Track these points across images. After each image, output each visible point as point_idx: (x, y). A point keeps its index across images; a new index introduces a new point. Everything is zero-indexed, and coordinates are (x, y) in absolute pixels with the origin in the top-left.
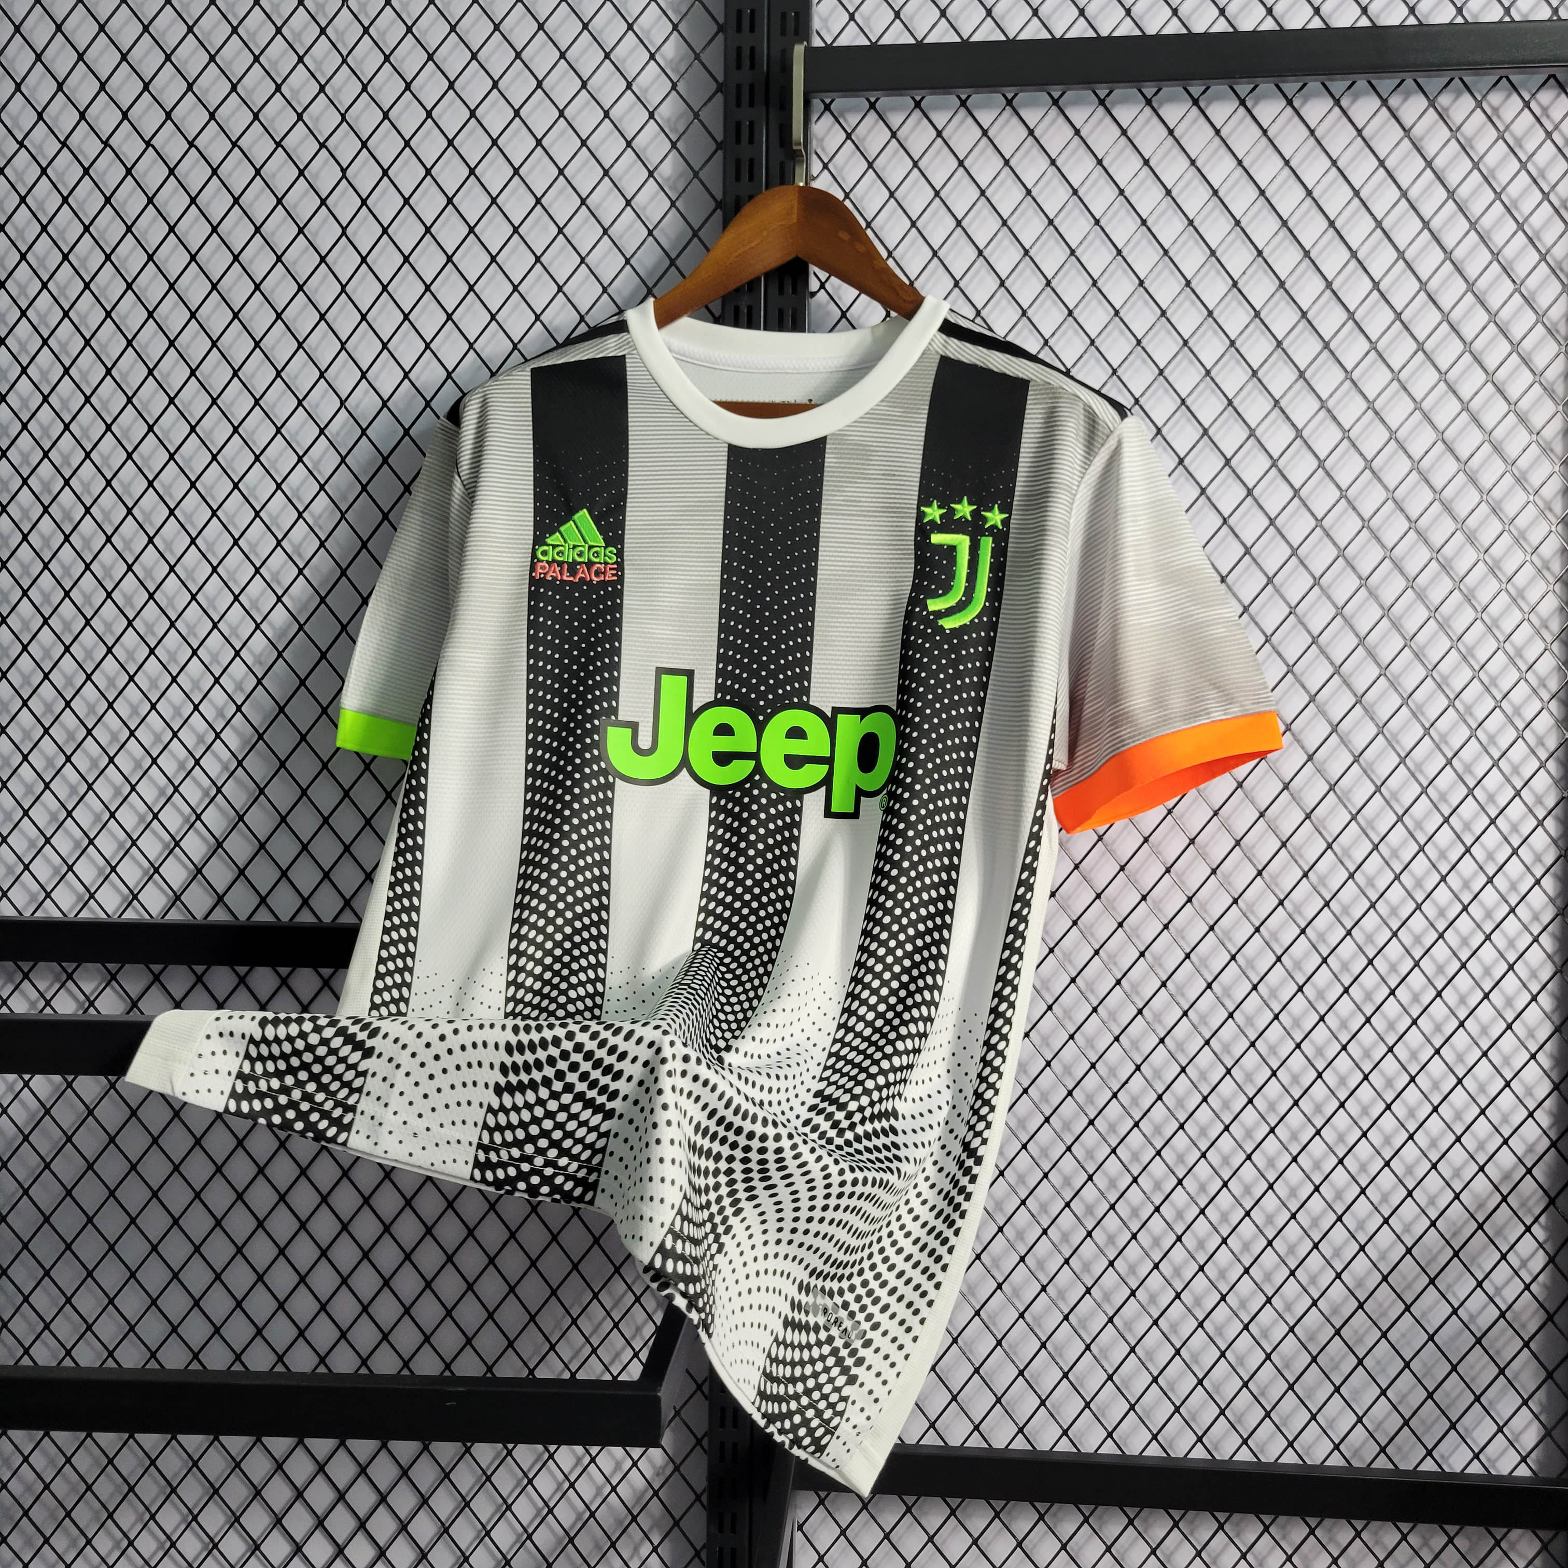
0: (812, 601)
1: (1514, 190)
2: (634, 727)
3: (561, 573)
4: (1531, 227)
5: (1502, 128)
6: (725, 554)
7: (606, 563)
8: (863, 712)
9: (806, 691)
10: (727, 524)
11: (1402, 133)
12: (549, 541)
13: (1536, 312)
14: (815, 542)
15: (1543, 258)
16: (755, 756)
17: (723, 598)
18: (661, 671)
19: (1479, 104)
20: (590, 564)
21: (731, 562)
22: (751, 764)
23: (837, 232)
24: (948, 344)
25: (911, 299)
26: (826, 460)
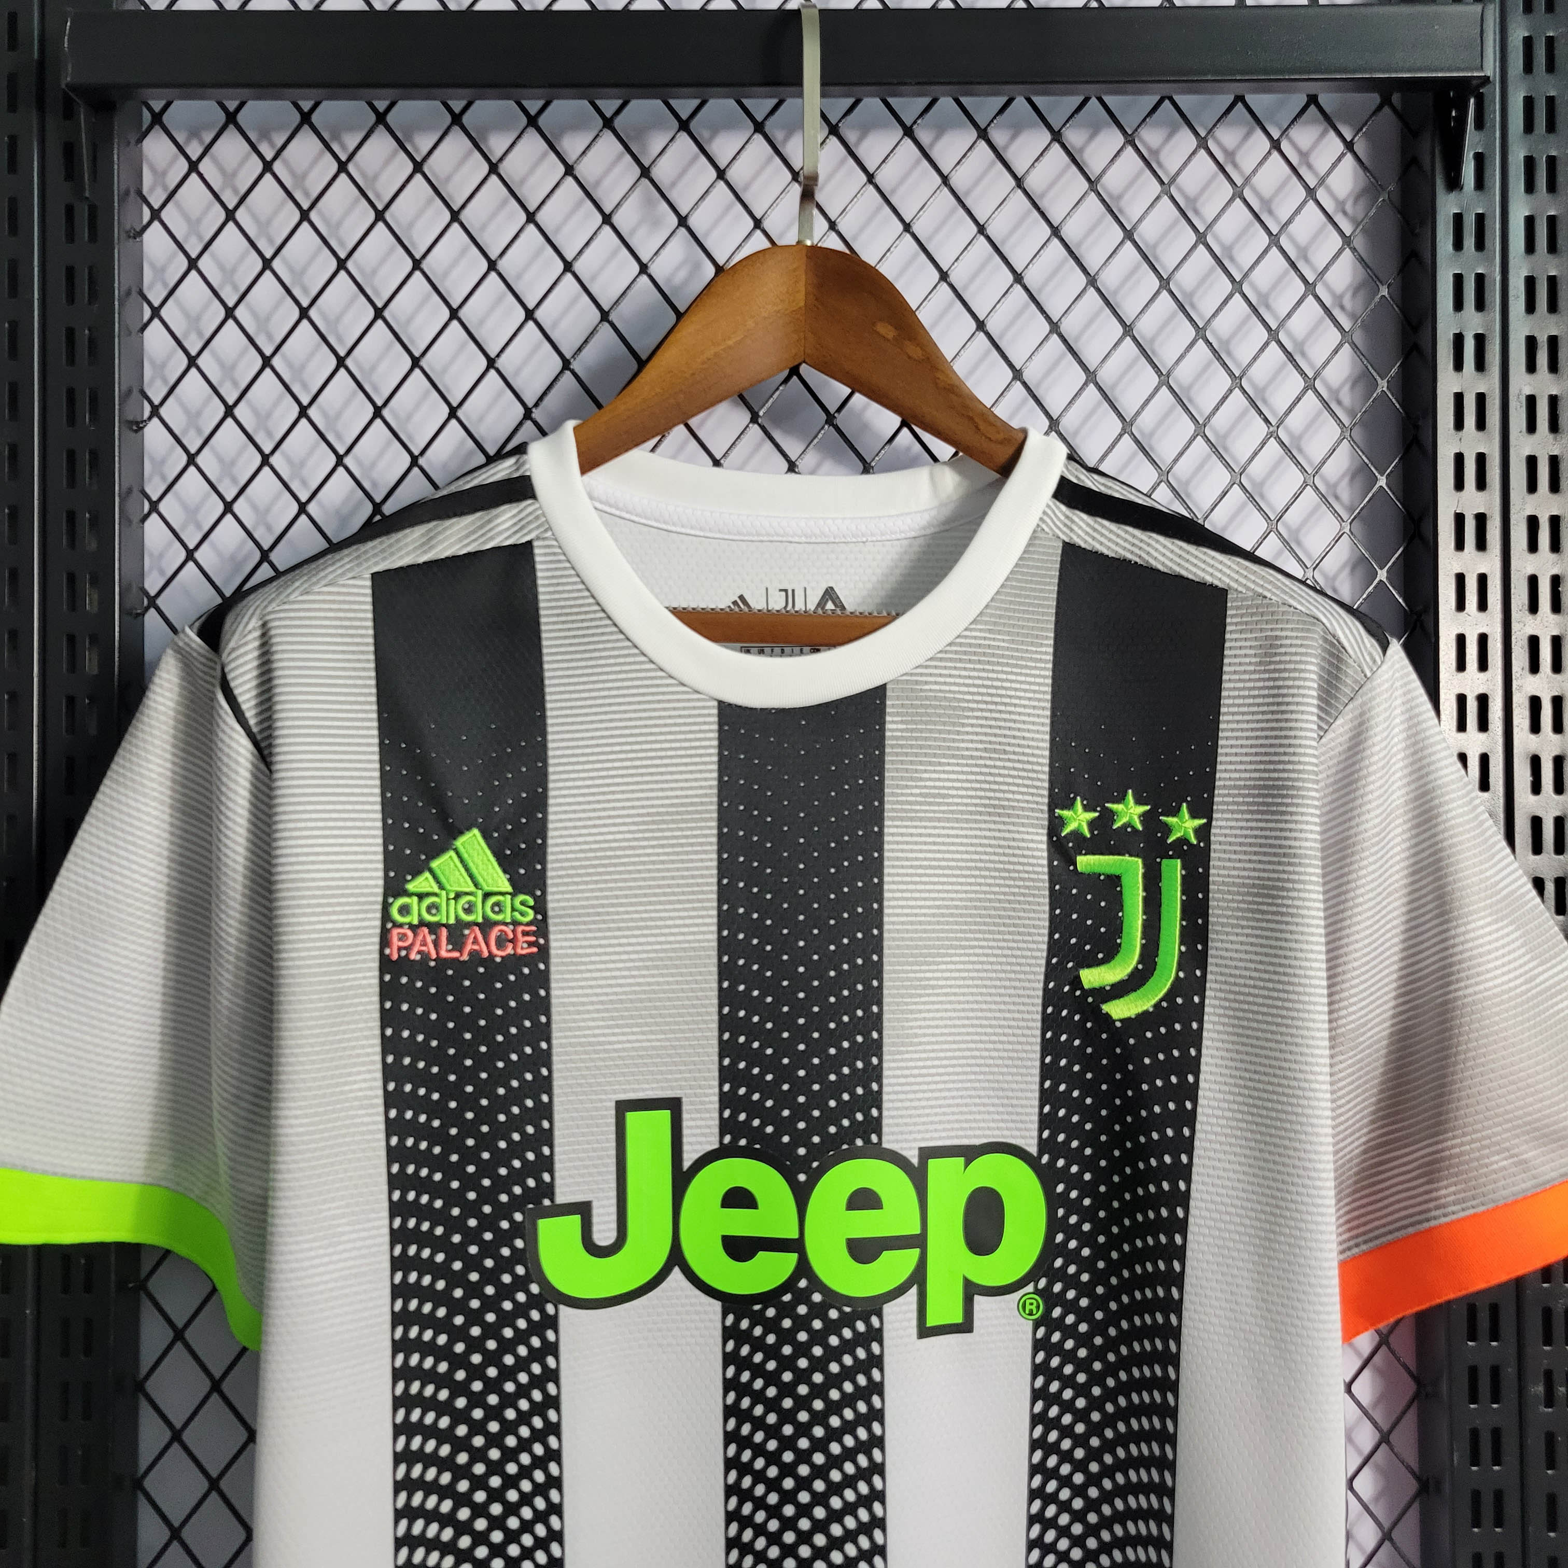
0: (877, 970)
1: (1262, 277)
2: (583, 1210)
3: (436, 944)
4: (1289, 335)
5: (1239, 181)
6: (724, 894)
7: (515, 923)
8: (970, 1153)
9: (875, 1125)
10: (724, 842)
11: (1086, 185)
12: (411, 887)
13: (1303, 470)
14: (877, 867)
15: (1310, 385)
16: (796, 1246)
17: (724, 971)
18: (623, 1108)
19: (1203, 143)
20: (486, 926)
21: (734, 908)
22: (792, 1259)
23: (874, 324)
24: (1073, 521)
25: (1000, 437)
26: (888, 726)
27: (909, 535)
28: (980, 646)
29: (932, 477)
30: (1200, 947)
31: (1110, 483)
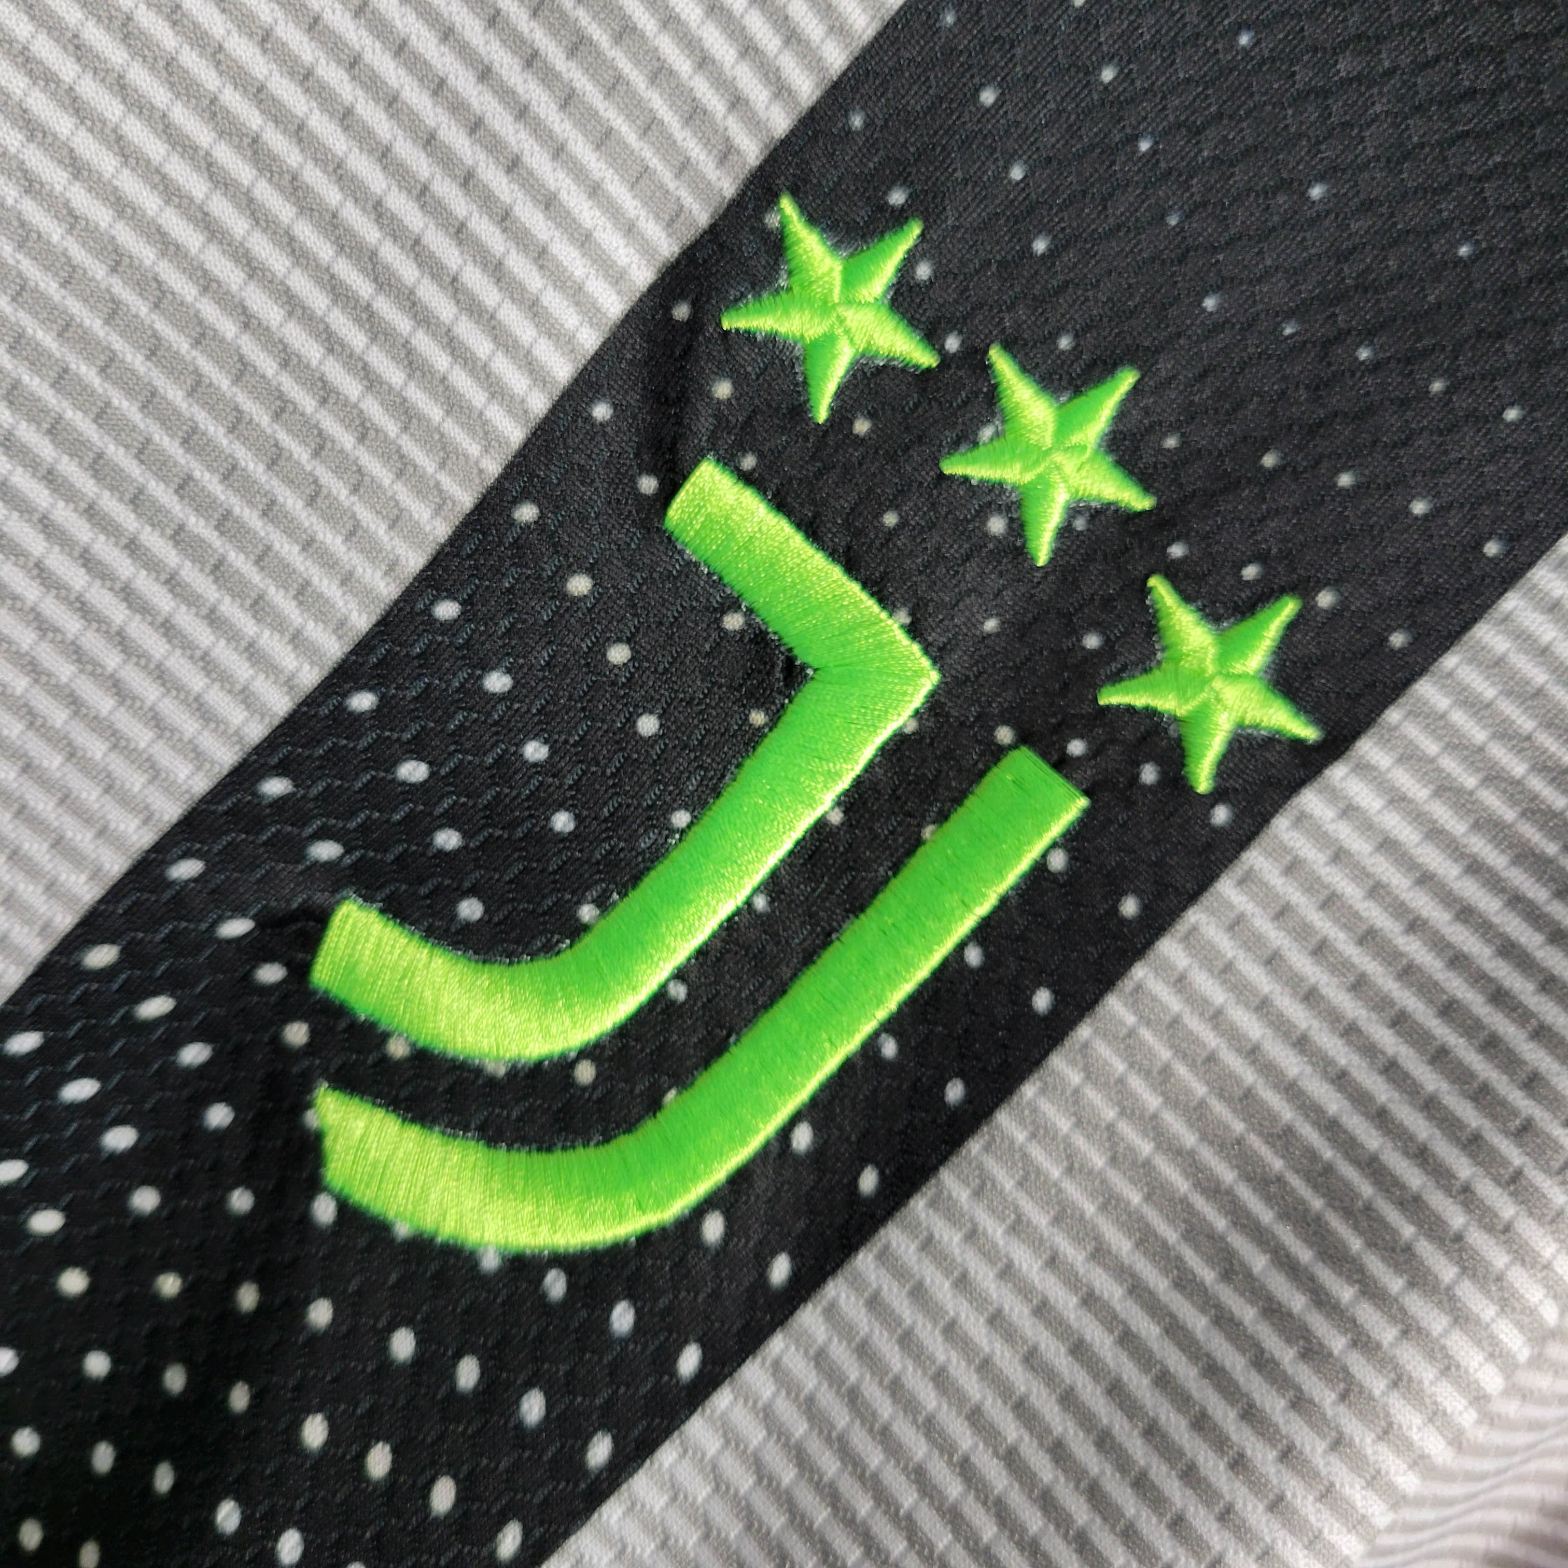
30: (868, 1181)
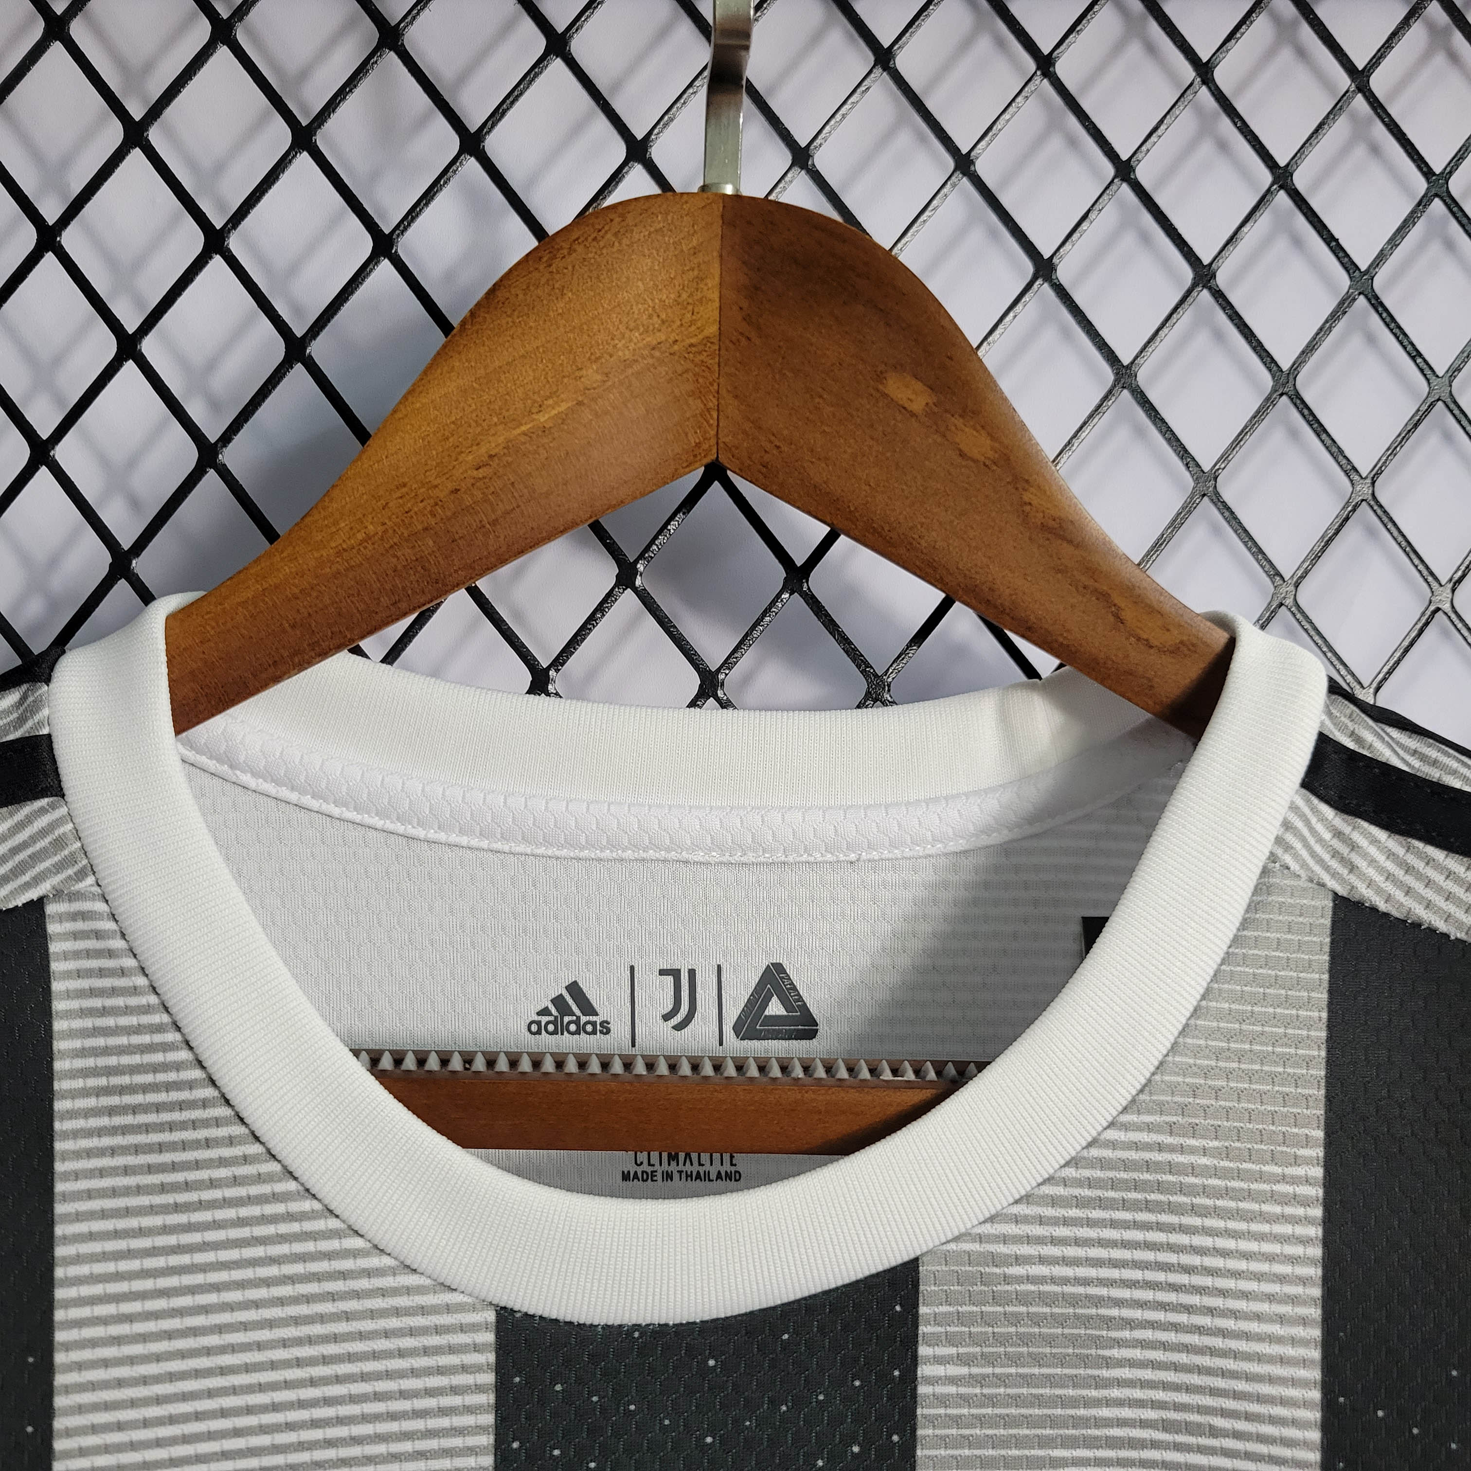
23: (880, 377)
24: (1354, 847)
25: (1172, 638)
26: (924, 1370)
27: (952, 847)
28: (1148, 1166)
29: (1004, 719)
31: (1433, 752)
